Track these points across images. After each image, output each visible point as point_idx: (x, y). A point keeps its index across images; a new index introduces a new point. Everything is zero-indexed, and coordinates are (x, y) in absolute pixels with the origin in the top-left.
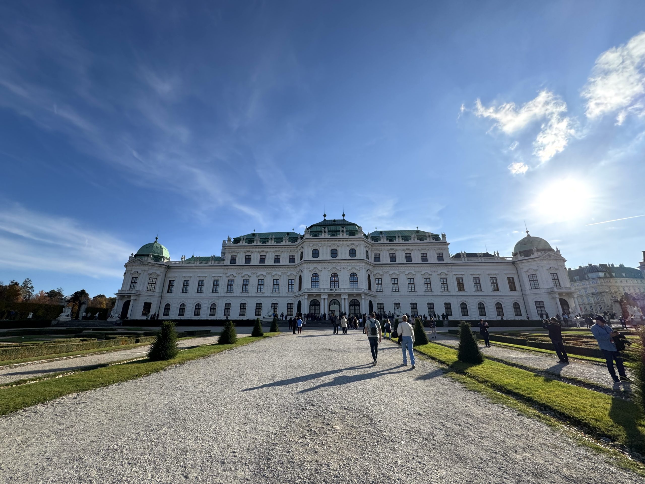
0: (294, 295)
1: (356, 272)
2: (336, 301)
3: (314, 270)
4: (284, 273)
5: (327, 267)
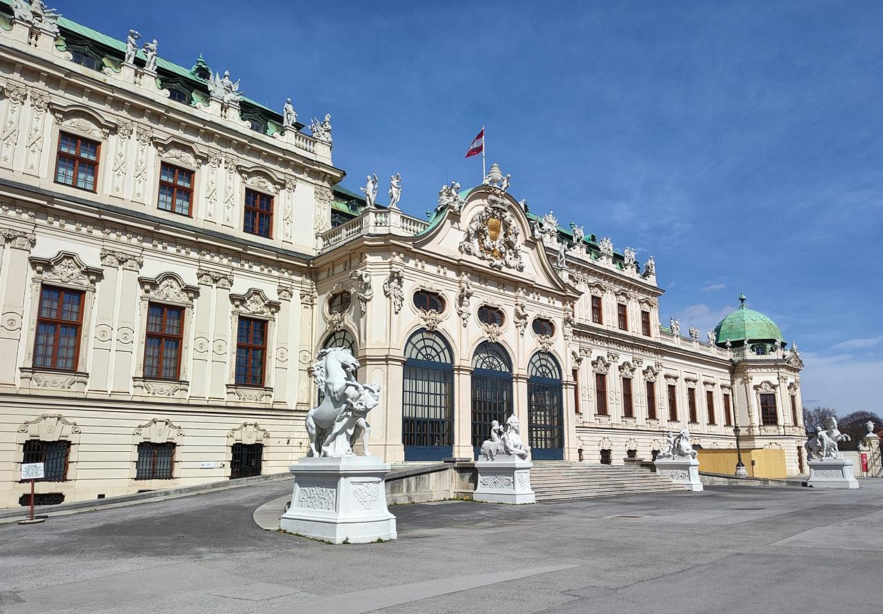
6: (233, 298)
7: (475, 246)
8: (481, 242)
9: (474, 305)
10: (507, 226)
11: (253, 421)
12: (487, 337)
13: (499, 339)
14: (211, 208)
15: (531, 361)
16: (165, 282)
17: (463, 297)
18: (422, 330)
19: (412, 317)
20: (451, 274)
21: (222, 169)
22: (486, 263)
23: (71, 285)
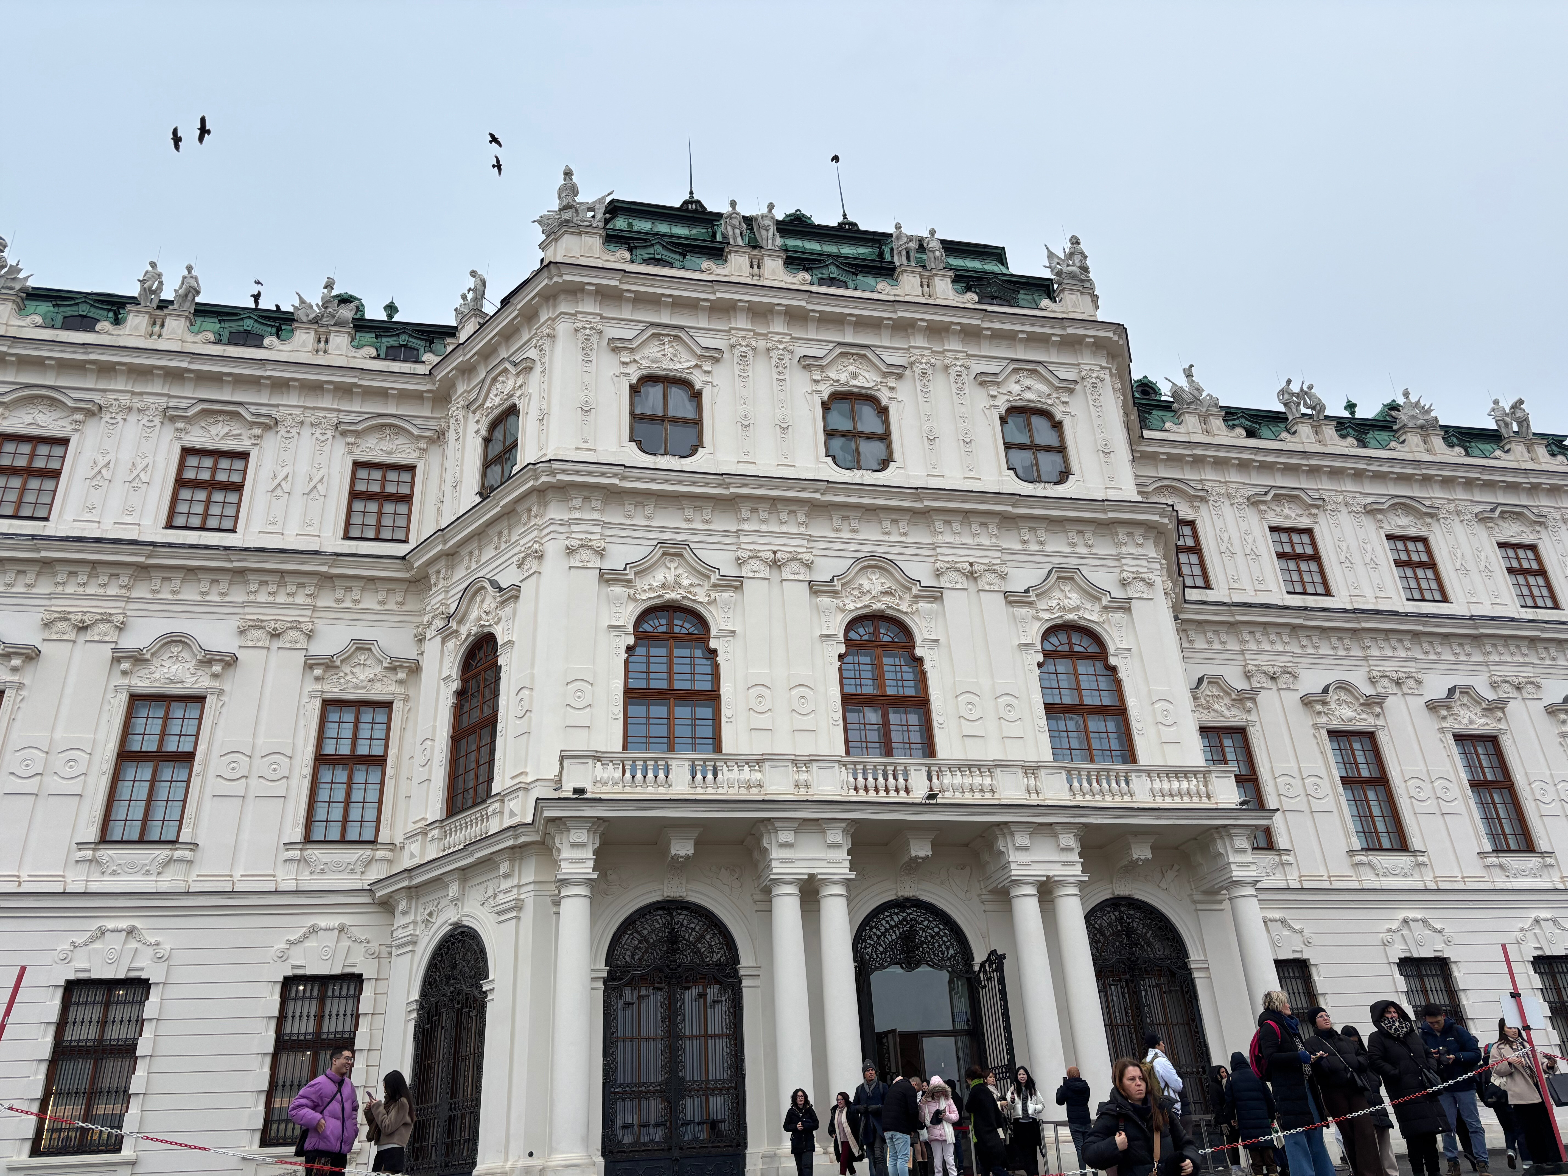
0: (376, 873)
1: (1091, 615)
2: (928, 927)
3: (659, 576)
4: (275, 635)
5: (798, 546)
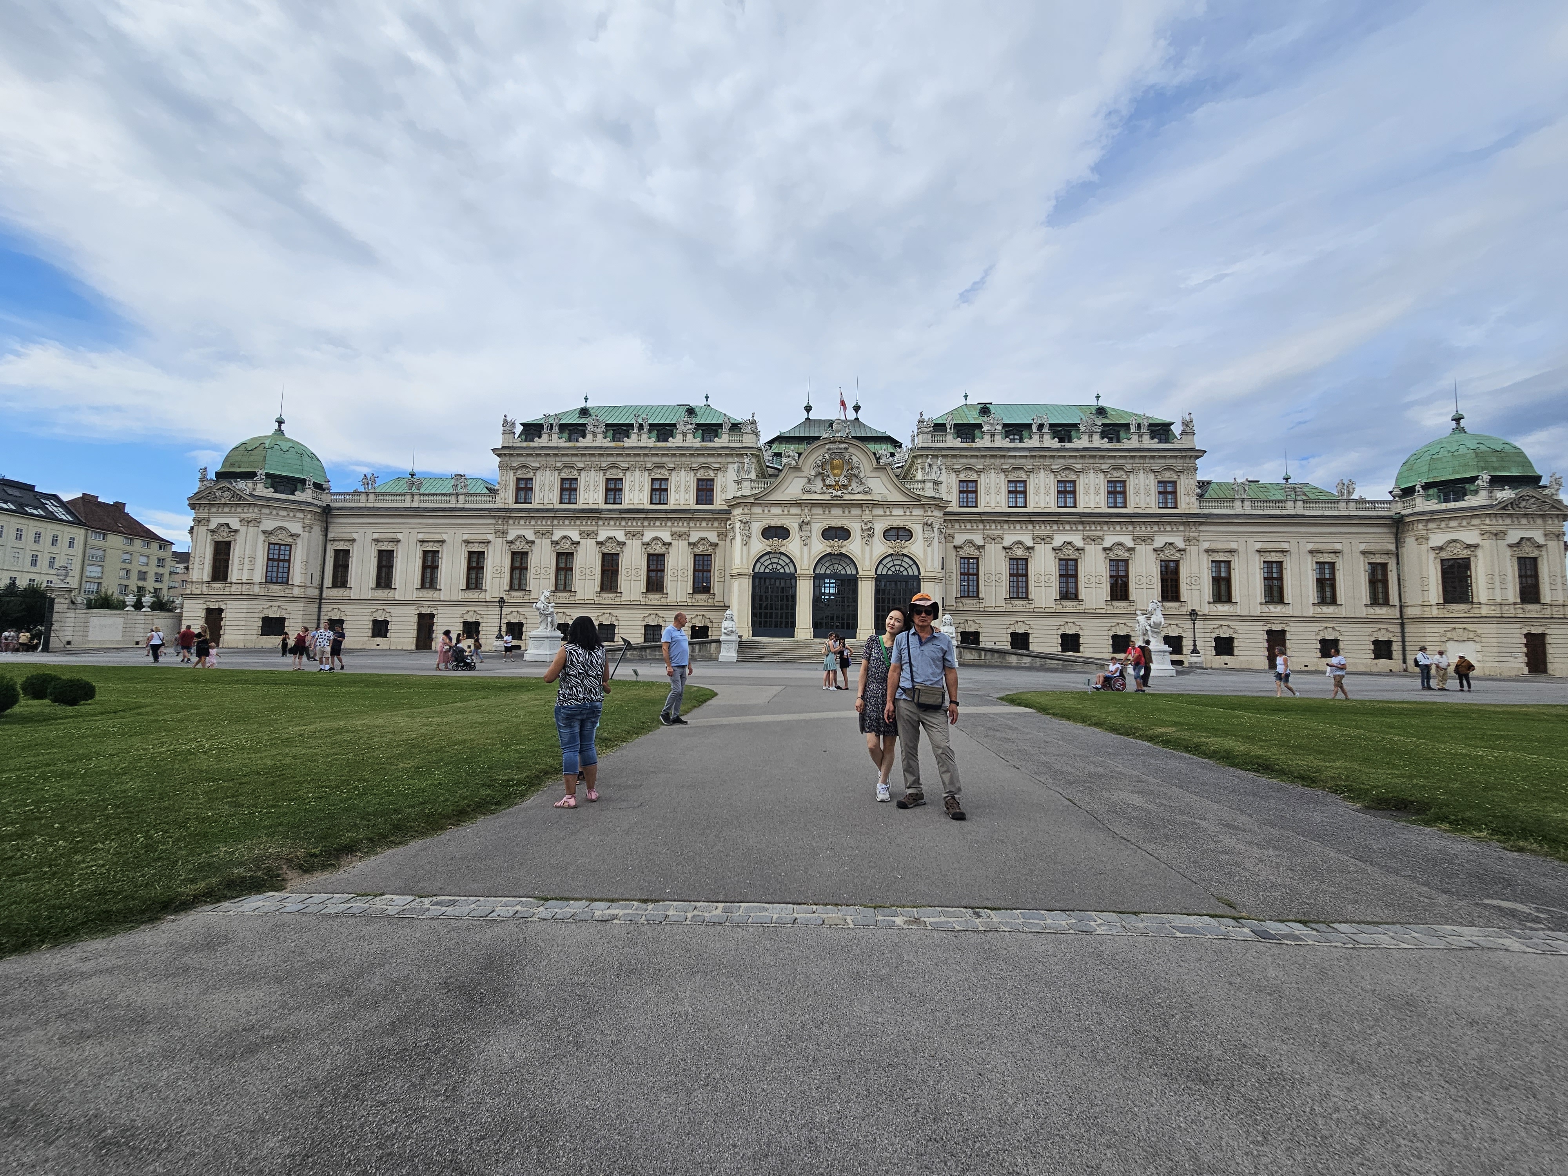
6: (690, 544)
7: (819, 485)
8: (824, 480)
9: (817, 527)
10: (849, 462)
11: (702, 613)
12: (829, 550)
13: (843, 551)
14: (677, 496)
15: (880, 562)
16: (655, 542)
17: (803, 525)
18: (769, 553)
19: (759, 545)
20: (795, 510)
21: (683, 473)
22: (828, 497)
23: (613, 551)
